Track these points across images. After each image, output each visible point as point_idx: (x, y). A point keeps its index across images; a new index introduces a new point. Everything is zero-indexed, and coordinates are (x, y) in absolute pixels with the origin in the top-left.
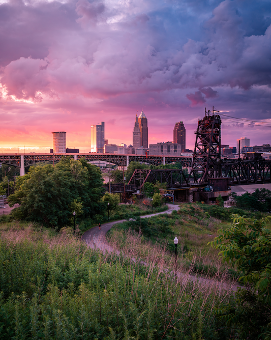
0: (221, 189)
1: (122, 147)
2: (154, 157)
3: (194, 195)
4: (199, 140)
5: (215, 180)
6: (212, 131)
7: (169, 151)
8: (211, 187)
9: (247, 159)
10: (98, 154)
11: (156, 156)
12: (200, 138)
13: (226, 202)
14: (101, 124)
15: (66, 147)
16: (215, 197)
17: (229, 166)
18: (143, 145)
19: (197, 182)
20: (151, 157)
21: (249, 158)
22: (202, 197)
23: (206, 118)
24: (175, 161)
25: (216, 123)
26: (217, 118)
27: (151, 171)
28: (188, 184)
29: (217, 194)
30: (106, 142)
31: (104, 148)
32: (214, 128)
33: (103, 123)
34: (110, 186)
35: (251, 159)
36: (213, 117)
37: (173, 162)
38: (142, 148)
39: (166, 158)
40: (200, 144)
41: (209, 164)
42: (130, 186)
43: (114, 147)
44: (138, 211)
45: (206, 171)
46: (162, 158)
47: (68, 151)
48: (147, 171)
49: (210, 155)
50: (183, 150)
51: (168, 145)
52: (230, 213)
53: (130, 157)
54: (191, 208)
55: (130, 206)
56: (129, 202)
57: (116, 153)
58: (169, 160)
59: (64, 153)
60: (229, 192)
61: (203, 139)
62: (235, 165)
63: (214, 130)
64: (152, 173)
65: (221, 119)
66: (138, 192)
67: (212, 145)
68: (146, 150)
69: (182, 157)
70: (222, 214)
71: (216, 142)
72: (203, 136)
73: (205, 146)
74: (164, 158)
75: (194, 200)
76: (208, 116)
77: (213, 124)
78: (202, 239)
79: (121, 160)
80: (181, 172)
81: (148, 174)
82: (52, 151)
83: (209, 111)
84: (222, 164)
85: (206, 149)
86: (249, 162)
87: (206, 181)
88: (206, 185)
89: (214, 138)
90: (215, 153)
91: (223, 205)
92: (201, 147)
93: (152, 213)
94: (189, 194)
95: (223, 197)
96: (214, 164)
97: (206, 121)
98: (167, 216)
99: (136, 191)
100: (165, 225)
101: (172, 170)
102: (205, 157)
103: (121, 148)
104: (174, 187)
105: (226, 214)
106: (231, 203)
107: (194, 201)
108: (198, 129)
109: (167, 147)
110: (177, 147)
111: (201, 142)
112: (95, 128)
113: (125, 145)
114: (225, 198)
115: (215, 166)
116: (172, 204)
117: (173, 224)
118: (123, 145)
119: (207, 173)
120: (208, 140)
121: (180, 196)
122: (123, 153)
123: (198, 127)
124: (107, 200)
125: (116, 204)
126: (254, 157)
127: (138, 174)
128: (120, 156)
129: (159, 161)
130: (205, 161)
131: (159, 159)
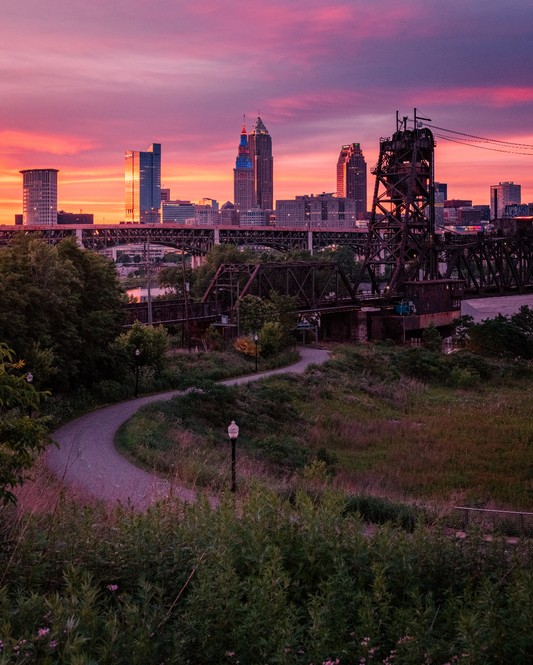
0: (437, 309)
1: (208, 206)
2: (286, 233)
3: (369, 326)
4: (382, 189)
5: (421, 285)
6: (413, 168)
7: (324, 217)
8: (411, 303)
9: (500, 233)
10: (142, 226)
11: (290, 228)
12: (385, 185)
13: (449, 339)
14: (151, 149)
15: (59, 209)
16: (421, 327)
17: (455, 251)
18: (260, 202)
19: (379, 292)
20: (277, 233)
21: (505, 230)
22: (388, 329)
23: (398, 136)
24: (337, 242)
25: (421, 148)
26: (423, 136)
27: (261, 267)
28: (354, 298)
29: (425, 322)
30: (165, 194)
31: (161, 211)
32: (418, 160)
33: (157, 147)
34: (150, 307)
35: (509, 234)
36: (415, 134)
37: (331, 243)
38: (258, 210)
39: (314, 233)
40: (385, 198)
41: (406, 248)
42: (206, 306)
43: (186, 207)
44: (217, 369)
45: (398, 264)
46: (306, 233)
47: (63, 218)
48: (251, 267)
49: (409, 227)
50: (361, 214)
51: (324, 200)
52: (451, 366)
53: (222, 231)
54: (357, 356)
55: (199, 355)
56: (201, 346)
57: (190, 222)
58: (322, 239)
59: (52, 224)
60: (455, 315)
61: (392, 186)
62: (470, 249)
63: (419, 165)
64: (262, 271)
65: (435, 139)
66: (224, 320)
67: (413, 200)
68: (268, 214)
69: (354, 231)
70: (432, 368)
71: (423, 193)
72: (392, 179)
73: (397, 203)
74: (310, 235)
75: (370, 337)
76: (403, 130)
77: (415, 151)
78: (371, 431)
79: (201, 241)
80: (336, 268)
81: (253, 276)
82: (19, 219)
83: (405, 119)
84: (437, 248)
85: (398, 210)
86: (504, 241)
87: (399, 290)
88: (400, 299)
89: (418, 184)
90: (421, 220)
91: (439, 347)
92: (389, 207)
93: (255, 371)
94: (357, 322)
95: (438, 328)
96: (419, 247)
97: (398, 144)
98: (292, 379)
99: (219, 319)
100: (283, 400)
101: (314, 264)
102: (396, 230)
103: (204, 210)
104: (319, 307)
105: (441, 369)
106: (461, 343)
107: (369, 340)
108: (380, 161)
109: (320, 207)
110: (347, 207)
111: (388, 193)
112: (137, 159)
113: (214, 202)
114: (446, 330)
115: (421, 252)
116: (314, 347)
117: (303, 398)
118: (210, 203)
119: (402, 269)
120: (404, 188)
121: (336, 327)
122: (209, 224)
123: (381, 157)
124: (137, 341)
125: (161, 351)
126: (515, 229)
127: (227, 275)
128: (198, 232)
129: (296, 242)
130: (398, 239)
131: (299, 237)
